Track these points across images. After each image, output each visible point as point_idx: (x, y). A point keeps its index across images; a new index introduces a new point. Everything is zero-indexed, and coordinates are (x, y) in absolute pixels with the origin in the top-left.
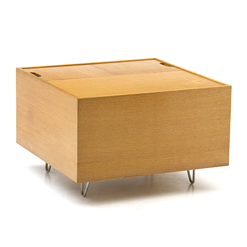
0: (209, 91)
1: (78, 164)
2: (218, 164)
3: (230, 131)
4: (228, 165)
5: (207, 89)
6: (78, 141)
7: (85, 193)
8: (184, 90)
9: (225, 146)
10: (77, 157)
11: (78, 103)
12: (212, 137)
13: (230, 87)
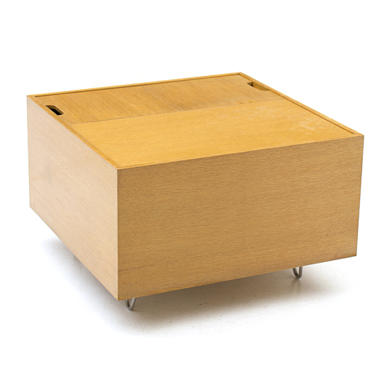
0: (329, 146)
1: (119, 271)
2: (340, 256)
3: (359, 204)
4: (356, 255)
5: (326, 142)
6: (118, 235)
7: (131, 305)
8: (291, 146)
9: (351, 227)
10: (117, 260)
11: (118, 176)
12: (332, 216)
13: (362, 137)
